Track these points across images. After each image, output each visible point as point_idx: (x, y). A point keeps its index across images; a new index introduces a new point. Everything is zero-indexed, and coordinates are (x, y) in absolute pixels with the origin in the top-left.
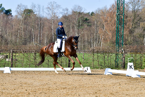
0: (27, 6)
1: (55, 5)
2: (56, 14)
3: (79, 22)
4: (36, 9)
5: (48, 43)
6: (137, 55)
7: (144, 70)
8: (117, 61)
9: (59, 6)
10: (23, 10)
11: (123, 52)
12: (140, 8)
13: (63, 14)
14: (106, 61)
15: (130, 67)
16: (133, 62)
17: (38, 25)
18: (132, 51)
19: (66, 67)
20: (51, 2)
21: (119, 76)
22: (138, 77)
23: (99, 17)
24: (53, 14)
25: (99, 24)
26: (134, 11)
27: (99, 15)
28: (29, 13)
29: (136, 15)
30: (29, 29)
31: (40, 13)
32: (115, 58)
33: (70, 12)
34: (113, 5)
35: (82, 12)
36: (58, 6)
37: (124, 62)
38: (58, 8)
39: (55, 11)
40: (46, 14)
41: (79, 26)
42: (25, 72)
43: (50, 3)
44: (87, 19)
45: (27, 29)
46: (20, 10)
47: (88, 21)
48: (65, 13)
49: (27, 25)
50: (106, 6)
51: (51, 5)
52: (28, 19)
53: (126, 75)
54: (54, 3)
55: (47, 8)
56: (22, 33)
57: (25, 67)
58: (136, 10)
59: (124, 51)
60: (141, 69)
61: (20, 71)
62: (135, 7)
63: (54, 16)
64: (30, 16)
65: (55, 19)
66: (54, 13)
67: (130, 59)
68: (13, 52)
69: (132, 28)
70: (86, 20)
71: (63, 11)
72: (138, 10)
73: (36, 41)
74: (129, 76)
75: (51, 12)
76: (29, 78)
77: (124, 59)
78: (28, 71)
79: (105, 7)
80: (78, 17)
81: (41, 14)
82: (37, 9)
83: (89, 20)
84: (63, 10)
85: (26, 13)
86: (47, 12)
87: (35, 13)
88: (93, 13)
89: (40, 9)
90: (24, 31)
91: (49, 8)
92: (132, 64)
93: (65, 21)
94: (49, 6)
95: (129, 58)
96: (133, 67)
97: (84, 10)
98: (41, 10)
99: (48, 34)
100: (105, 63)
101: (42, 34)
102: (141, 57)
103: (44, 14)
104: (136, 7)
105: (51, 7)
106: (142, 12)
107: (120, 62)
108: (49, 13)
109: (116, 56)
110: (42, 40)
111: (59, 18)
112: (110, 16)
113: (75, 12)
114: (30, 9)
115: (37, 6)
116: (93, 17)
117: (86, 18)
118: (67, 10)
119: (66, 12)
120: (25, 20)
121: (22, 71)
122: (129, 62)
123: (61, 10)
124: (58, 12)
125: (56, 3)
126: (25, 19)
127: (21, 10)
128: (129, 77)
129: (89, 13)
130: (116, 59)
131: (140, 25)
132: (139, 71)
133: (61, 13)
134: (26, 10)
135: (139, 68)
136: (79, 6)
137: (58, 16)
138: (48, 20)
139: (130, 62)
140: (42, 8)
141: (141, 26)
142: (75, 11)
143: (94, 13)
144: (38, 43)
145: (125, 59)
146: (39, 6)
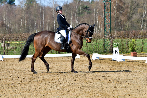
3: (79, 10)
6: (124, 40)
8: (105, 46)
11: (111, 38)
14: (95, 46)
15: (116, 52)
16: (118, 47)
19: (56, 53)
22: (123, 61)
23: (98, 5)
25: (98, 12)
28: (32, 2)
41: (79, 14)
44: (87, 7)
57: (17, 55)
60: (128, 53)
61: (12, 58)
64: (32, 5)
68: (5, 40)
69: (130, 14)
75: (52, 1)
77: (111, 44)
80: (78, 5)
83: (89, 7)
85: (27, 3)
88: (92, 1)
92: (117, 49)
96: (118, 51)
100: (93, 48)
102: (127, 42)
107: (108, 47)
109: (104, 42)
113: (75, 1)
116: (93, 4)
117: (87, 6)
121: (15, 58)
129: (89, 1)
130: (104, 44)
132: (124, 55)
135: (126, 52)
145: (112, 44)
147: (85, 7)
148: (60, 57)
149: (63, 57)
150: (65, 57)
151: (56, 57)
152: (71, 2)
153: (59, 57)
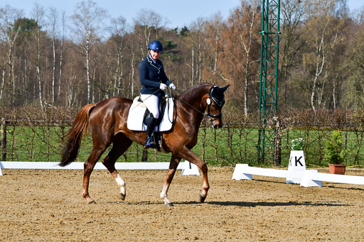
0: (22, 10)
1: (92, 9)
2: (95, 32)
4: (45, 18)
5: (75, 104)
6: (310, 132)
7: (327, 168)
8: (261, 146)
9: (103, 12)
10: (13, 22)
11: (278, 125)
12: (302, 19)
13: (114, 33)
14: (236, 146)
15: (296, 161)
16: (303, 149)
17: (51, 57)
18: (300, 123)
19: (138, 161)
20: (83, 3)
21: (270, 184)
22: (317, 185)
23: (202, 40)
24: (89, 32)
25: (202, 58)
26: (288, 25)
27: (203, 35)
28: (28, 28)
29: (291, 34)
30: (28, 68)
31: (56, 30)
32: (257, 139)
33: (129, 28)
34: (237, 11)
35: (159, 26)
36: (101, 13)
37: (280, 148)
38: (101, 17)
39: (94, 24)
40: (72, 31)
42: (37, 172)
43: (80, 5)
44: (172, 44)
45: (22, 68)
46: (6, 20)
47: (174, 50)
48: (118, 29)
49: (24, 58)
50: (219, 13)
51: (82, 8)
52: (25, 43)
53: (287, 180)
54: (92, 5)
55: (73, 17)
56: (11, 77)
57: (36, 161)
58: (292, 23)
59: (280, 122)
60: (321, 165)
61: (24, 170)
62: (290, 16)
63: (91, 36)
64: (29, 35)
65: (93, 43)
66: (91, 30)
67: (295, 143)
68: (7, 122)
69: (283, 67)
70: (170, 46)
71: (113, 25)
72: (297, 23)
73: (46, 97)
74: (293, 184)
75: (82, 28)
76: (50, 186)
77: (278, 142)
78: (43, 170)
79: (218, 16)
80: (150, 39)
81: (59, 32)
82: (49, 18)
83: (176, 46)
84: (114, 22)
85: (20, 28)
86: (73, 26)
87: (43, 29)
88: (185, 30)
89: (57, 20)
90: (15, 72)
91: (78, 16)
92: (300, 154)
93: (118, 49)
94: (79, 12)
95: (293, 140)
96: (303, 161)
97: (166, 23)
98: (59, 22)
99: (77, 81)
100: (232, 150)
101: (62, 81)
102: (320, 137)
103: (67, 30)
104: (293, 16)
105: (82, 15)
106: (307, 28)
107: (269, 149)
108: (79, 30)
109: (260, 135)
110: (61, 94)
111: (103, 40)
112: (230, 38)
113: (142, 27)
114: (30, 19)
115: (48, 12)
116: (188, 39)
117: (170, 43)
118: (123, 22)
119: (119, 27)
120: (18, 45)
121: (30, 171)
122: (295, 149)
123: (108, 23)
124: (101, 25)
125: (95, 3)
126: (19, 42)
127: (9, 21)
128: (294, 186)
129: (176, 29)
130: (259, 141)
131: (304, 59)
132: (319, 171)
133: (108, 29)
134: (20, 20)
135: (315, 164)
136: (152, 14)
137: (99, 36)
138: (75, 45)
139: (297, 149)
140: (61, 18)
141: (304, 62)
142: (143, 24)
143: (189, 29)
144: (50, 103)
145: (280, 142)
146: (54, 12)
147: (167, 44)
148: (147, 170)
149: (154, 170)
150: (159, 170)
151: (136, 171)
152: (128, 32)
153: (144, 170)
